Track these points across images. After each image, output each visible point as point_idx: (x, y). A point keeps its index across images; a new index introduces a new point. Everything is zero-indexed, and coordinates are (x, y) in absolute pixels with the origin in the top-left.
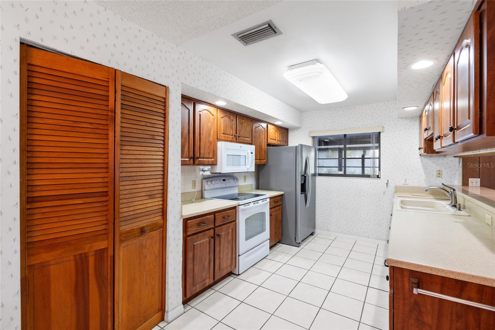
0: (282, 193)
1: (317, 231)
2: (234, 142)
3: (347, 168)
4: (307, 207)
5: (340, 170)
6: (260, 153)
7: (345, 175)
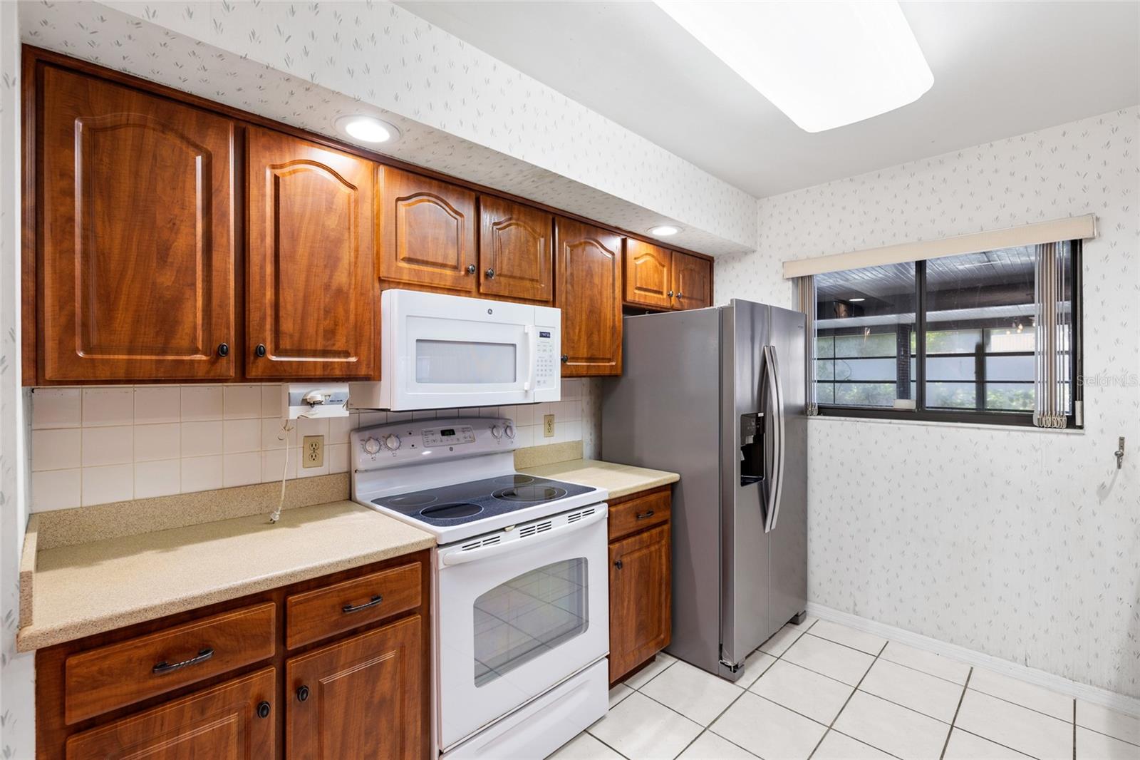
0: (674, 477)
1: (815, 608)
2: (468, 293)
3: (927, 384)
4: (767, 530)
5: (903, 394)
6: (590, 335)
7: (922, 413)
